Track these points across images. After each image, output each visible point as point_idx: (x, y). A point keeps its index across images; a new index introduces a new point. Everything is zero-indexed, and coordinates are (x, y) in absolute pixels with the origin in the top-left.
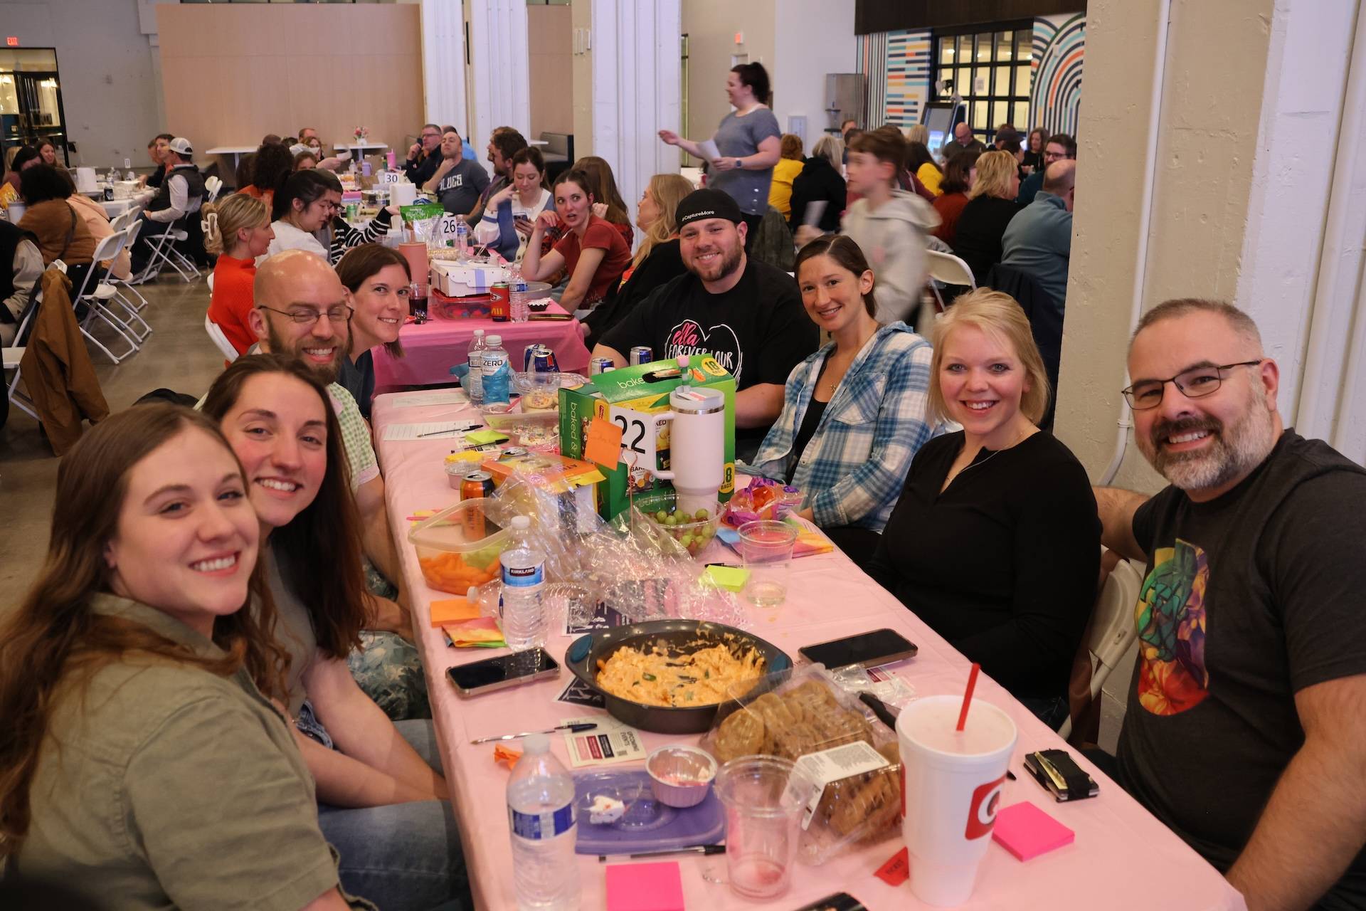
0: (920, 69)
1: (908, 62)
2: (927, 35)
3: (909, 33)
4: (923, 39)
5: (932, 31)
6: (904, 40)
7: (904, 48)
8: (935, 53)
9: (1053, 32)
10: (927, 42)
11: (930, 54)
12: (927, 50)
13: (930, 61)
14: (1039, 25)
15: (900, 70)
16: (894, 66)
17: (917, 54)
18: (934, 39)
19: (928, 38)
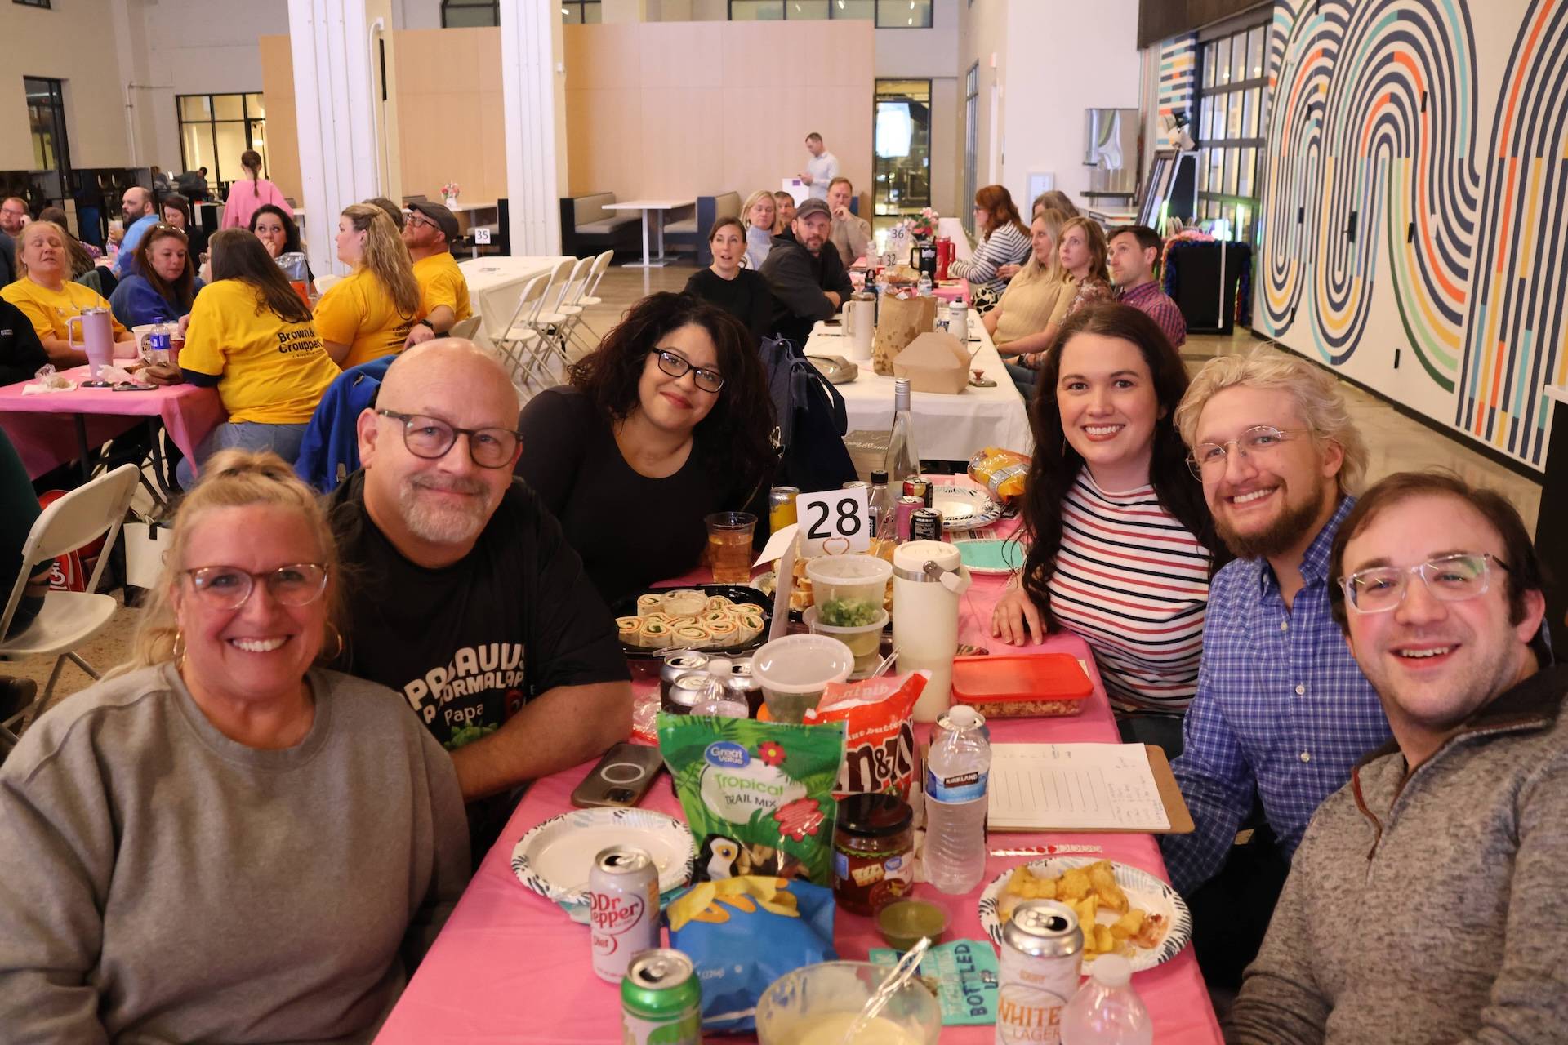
0: (1183, 98)
1: (1176, 87)
2: (1189, 42)
3: (1178, 41)
4: (1187, 49)
5: (1196, 36)
6: (1170, 55)
7: (1170, 66)
8: (1198, 72)
9: (1291, 21)
10: (1191, 55)
11: (1193, 73)
12: (1189, 66)
13: (1192, 85)
14: (1278, 11)
15: (1168, 100)
16: (1163, 96)
17: (1183, 74)
18: (1199, 49)
19: (1191, 48)
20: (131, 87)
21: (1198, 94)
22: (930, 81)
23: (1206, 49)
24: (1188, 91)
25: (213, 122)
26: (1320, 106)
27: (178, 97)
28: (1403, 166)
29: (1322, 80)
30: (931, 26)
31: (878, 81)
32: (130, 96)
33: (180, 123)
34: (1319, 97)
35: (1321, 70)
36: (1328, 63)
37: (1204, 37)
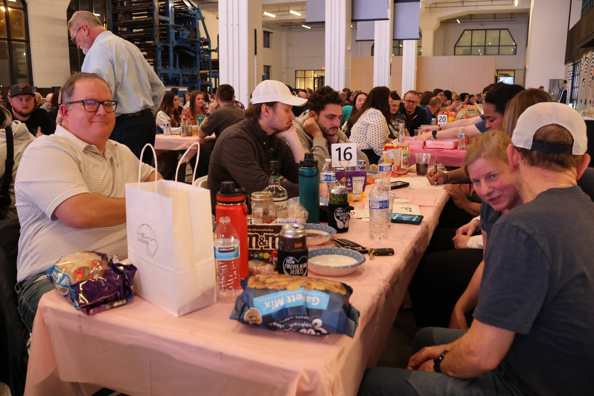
0: (571, 77)
2: (572, 64)
3: (571, 63)
5: (573, 62)
7: (569, 69)
11: (573, 71)
12: (572, 69)
13: (573, 73)
14: (582, 59)
15: (568, 77)
16: (568, 76)
17: (571, 71)
18: (574, 65)
19: (572, 65)
20: (285, 68)
21: (574, 76)
22: (514, 71)
23: (576, 65)
24: (571, 75)
25: (305, 78)
26: (585, 79)
27: (296, 71)
28: (591, 89)
29: (585, 74)
30: (516, 54)
31: (497, 71)
32: (284, 70)
33: (296, 78)
34: (585, 77)
35: (585, 72)
36: (586, 70)
37: (576, 62)
